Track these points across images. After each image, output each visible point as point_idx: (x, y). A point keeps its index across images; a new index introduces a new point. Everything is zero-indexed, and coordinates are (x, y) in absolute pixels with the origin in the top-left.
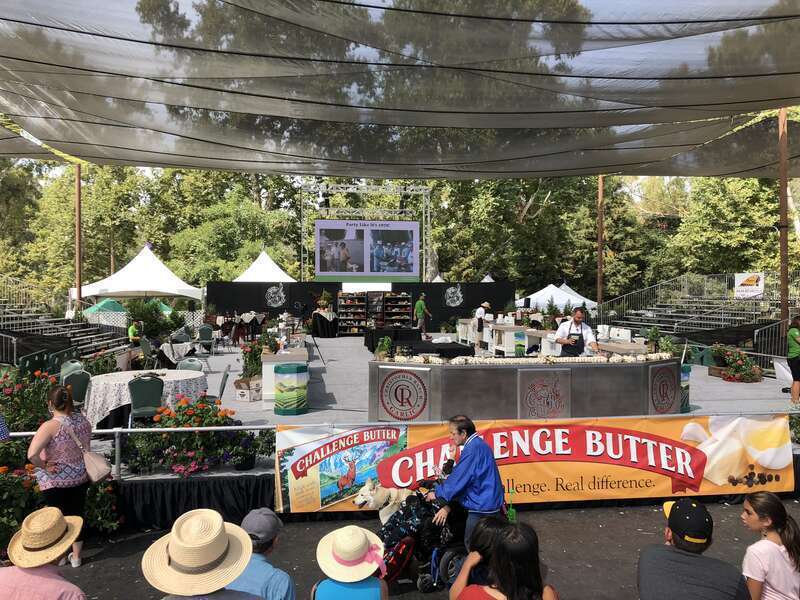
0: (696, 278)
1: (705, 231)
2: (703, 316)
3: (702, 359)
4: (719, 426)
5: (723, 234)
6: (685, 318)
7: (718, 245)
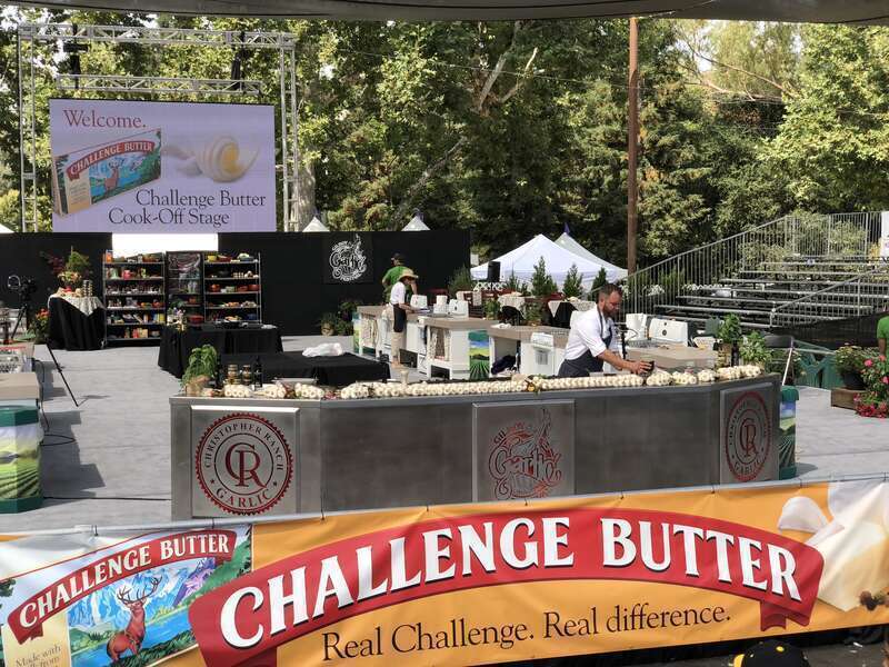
0: (812, 220)
1: (829, 128)
2: (823, 293)
3: (821, 374)
4: (845, 500)
5: (861, 136)
6: (791, 297)
7: (852, 156)
